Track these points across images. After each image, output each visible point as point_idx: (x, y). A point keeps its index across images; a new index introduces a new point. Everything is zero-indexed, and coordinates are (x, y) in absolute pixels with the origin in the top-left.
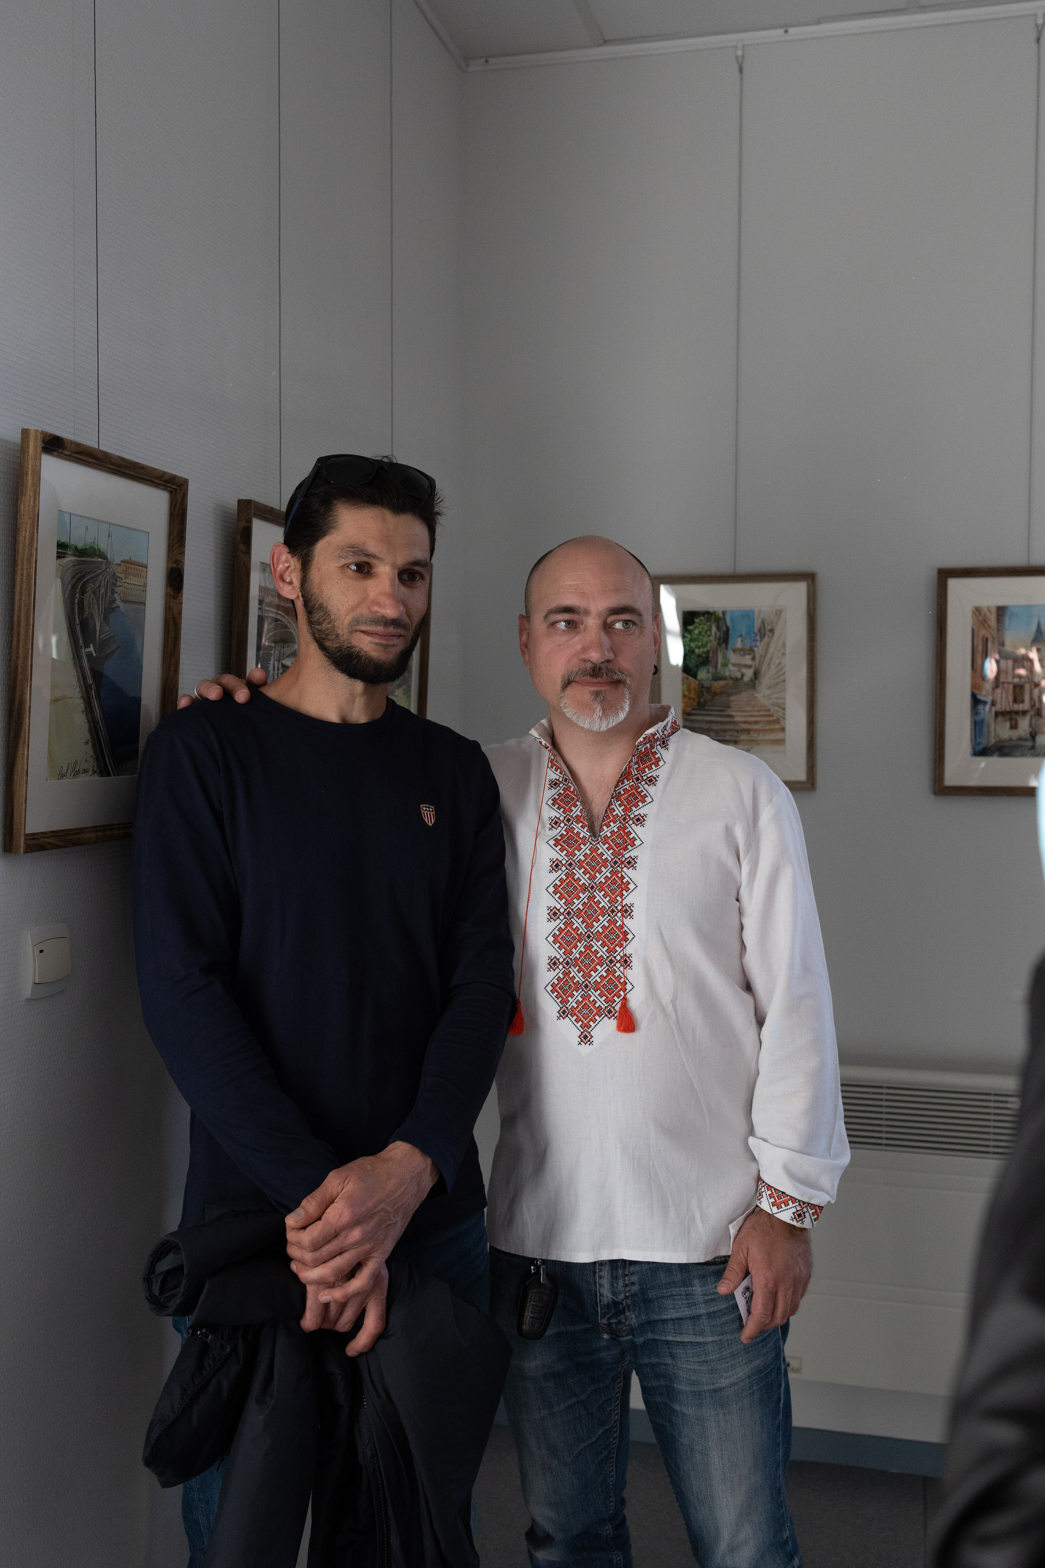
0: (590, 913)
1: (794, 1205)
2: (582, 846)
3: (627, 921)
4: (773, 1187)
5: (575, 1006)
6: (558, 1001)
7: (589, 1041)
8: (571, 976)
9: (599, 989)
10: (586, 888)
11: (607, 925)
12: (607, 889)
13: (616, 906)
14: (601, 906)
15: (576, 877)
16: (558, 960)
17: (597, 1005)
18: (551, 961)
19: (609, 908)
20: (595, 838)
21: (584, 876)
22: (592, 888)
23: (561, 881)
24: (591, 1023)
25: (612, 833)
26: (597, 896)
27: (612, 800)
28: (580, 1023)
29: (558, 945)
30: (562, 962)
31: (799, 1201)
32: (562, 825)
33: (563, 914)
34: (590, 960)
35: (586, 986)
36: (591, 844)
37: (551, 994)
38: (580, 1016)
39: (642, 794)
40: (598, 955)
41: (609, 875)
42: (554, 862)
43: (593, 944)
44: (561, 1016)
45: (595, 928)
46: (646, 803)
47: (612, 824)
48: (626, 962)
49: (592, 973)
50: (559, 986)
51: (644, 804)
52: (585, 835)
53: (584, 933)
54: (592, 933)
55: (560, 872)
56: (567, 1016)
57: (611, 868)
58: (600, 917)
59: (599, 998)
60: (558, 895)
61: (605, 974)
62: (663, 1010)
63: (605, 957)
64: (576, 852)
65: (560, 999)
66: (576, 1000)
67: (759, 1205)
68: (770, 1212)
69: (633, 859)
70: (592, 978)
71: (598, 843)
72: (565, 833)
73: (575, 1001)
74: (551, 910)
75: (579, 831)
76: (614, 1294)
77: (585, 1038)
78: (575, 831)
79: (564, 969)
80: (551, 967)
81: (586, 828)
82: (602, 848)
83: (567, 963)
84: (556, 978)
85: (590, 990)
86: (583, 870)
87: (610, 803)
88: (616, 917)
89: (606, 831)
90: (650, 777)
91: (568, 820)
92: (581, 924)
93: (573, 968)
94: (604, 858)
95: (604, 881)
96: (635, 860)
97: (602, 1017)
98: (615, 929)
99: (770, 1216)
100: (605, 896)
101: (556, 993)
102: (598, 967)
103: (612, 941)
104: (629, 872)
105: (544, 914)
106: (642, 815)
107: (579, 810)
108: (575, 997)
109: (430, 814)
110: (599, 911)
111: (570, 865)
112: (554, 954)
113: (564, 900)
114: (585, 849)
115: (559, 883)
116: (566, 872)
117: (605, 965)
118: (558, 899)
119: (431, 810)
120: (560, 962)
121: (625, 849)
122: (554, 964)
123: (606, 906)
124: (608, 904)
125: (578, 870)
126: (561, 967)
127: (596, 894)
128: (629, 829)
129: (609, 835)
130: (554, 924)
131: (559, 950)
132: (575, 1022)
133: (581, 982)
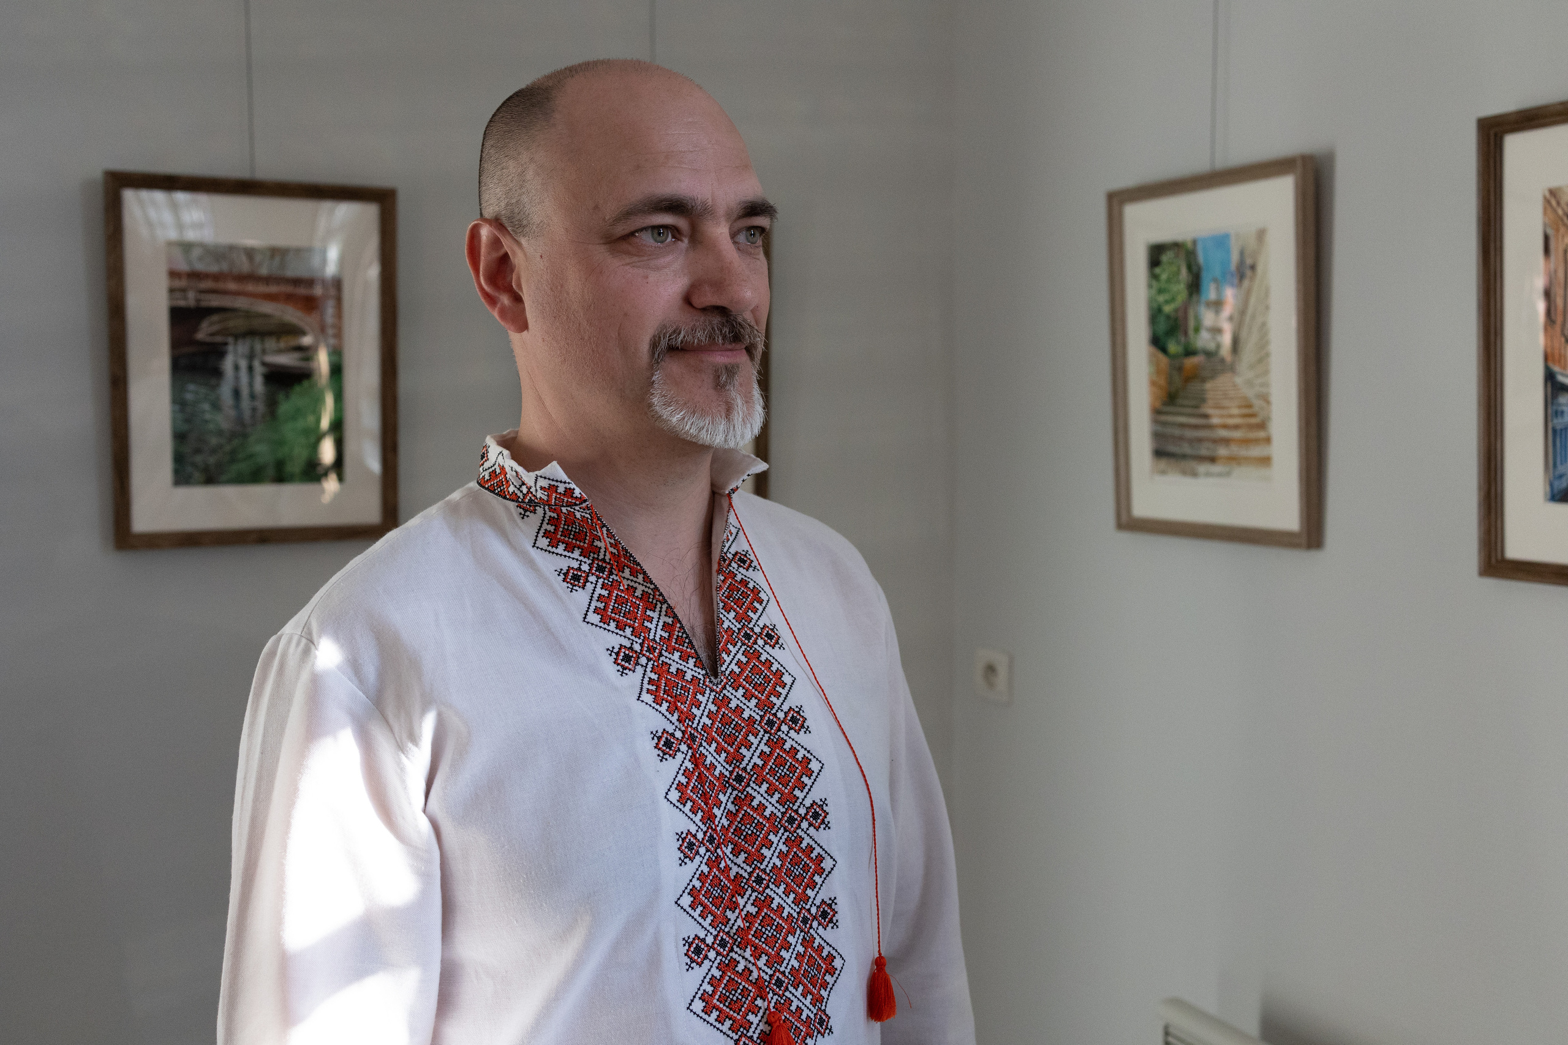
0: (750, 832)
2: (697, 698)
3: (819, 836)
6: (725, 1027)
9: (799, 982)
10: (727, 782)
11: (785, 849)
12: (771, 778)
13: (795, 808)
14: (767, 813)
15: (708, 762)
16: (703, 940)
18: (691, 945)
19: (783, 814)
20: (715, 678)
21: (717, 757)
22: (740, 779)
23: (687, 774)
25: (740, 664)
26: (755, 794)
29: (700, 909)
30: (713, 943)
32: (642, 661)
33: (702, 842)
34: (774, 927)
35: (778, 983)
36: (712, 690)
37: (706, 1016)
40: (785, 915)
41: (767, 750)
42: (660, 738)
43: (771, 893)
47: (730, 647)
48: (827, 914)
50: (717, 997)
51: (763, 605)
52: (694, 675)
54: (764, 871)
55: (679, 757)
57: (767, 736)
58: (771, 837)
59: (803, 999)
60: (688, 804)
61: (802, 950)
63: (799, 914)
64: (692, 712)
65: (729, 1023)
69: (797, 713)
70: (785, 965)
71: (726, 687)
72: (655, 675)
74: (684, 840)
75: (680, 667)
78: (673, 669)
79: (719, 958)
80: (692, 961)
81: (692, 661)
82: (735, 697)
83: (725, 944)
84: (707, 980)
85: (787, 988)
86: (715, 745)
88: (799, 831)
89: (729, 663)
90: (736, 553)
91: (652, 650)
92: (733, 858)
93: (739, 953)
94: (745, 715)
95: (760, 763)
96: (804, 711)
97: (814, 1038)
98: (800, 855)
100: (770, 792)
101: (715, 1014)
103: (799, 881)
104: (800, 739)
106: (770, 627)
107: (660, 627)
108: (761, 1011)
110: (767, 825)
111: (693, 737)
112: (693, 929)
113: (700, 814)
114: (706, 702)
115: (683, 781)
116: (688, 754)
117: (798, 931)
118: (688, 815)
120: (708, 945)
122: (698, 951)
123: (776, 811)
124: (780, 807)
125: (707, 747)
126: (712, 954)
127: (751, 791)
128: (765, 655)
129: (737, 669)
130: (690, 868)
131: (701, 921)
133: (767, 977)
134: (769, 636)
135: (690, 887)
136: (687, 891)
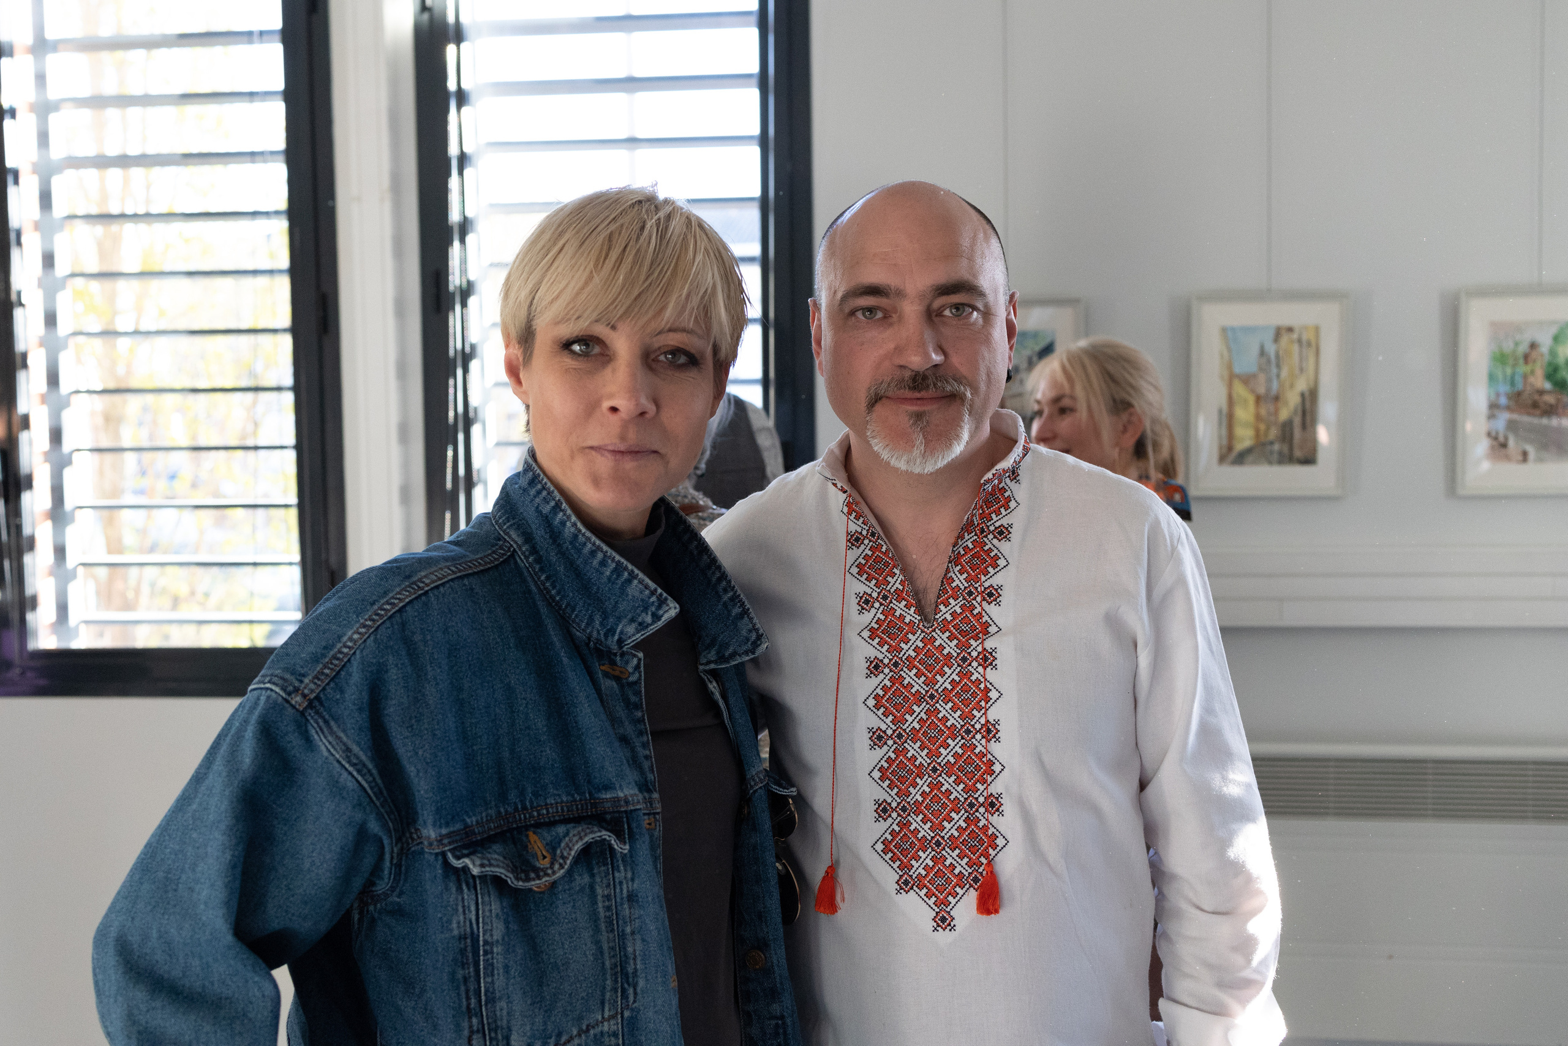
0: (933, 735)
2: (910, 636)
3: (994, 747)
5: (924, 873)
6: (895, 866)
7: (949, 925)
8: (912, 828)
9: (957, 847)
10: (922, 698)
11: (960, 751)
12: (956, 700)
13: (972, 723)
15: (906, 682)
16: (890, 804)
17: (956, 871)
18: (879, 806)
19: (962, 726)
20: (929, 623)
21: (916, 679)
22: (932, 697)
23: (885, 689)
24: (950, 898)
25: (954, 614)
26: (941, 709)
27: (950, 565)
28: (933, 899)
29: (887, 782)
30: (896, 807)
32: (877, 605)
33: (890, 737)
34: (940, 804)
35: (938, 844)
36: (923, 631)
37: (883, 855)
38: (933, 888)
39: (991, 555)
40: (952, 797)
41: (957, 679)
42: (871, 662)
43: (942, 780)
45: (943, 756)
46: (999, 568)
47: (951, 601)
48: (993, 805)
49: (945, 823)
50: (894, 844)
51: (996, 570)
52: (913, 619)
53: (925, 765)
54: (939, 764)
55: (881, 676)
57: (959, 668)
58: (949, 741)
59: (959, 860)
60: (882, 710)
61: (964, 825)
62: (1052, 870)
63: (962, 800)
64: (903, 645)
65: (898, 863)
66: (924, 864)
69: (990, 654)
70: (945, 831)
71: (934, 630)
72: (882, 617)
73: (922, 866)
74: (874, 733)
75: (903, 613)
77: (943, 921)
78: (897, 614)
79: (899, 818)
80: (880, 816)
81: (913, 609)
82: (941, 638)
83: (904, 809)
84: (889, 831)
85: (944, 849)
86: (914, 671)
87: (948, 571)
88: (973, 740)
89: (945, 613)
90: (1000, 526)
91: (885, 598)
92: (919, 750)
93: (914, 817)
94: (945, 652)
95: (950, 687)
96: (994, 654)
97: (965, 889)
98: (973, 757)
100: (954, 709)
101: (890, 855)
102: (953, 815)
103: (970, 776)
104: (986, 674)
105: (863, 740)
106: (996, 587)
107: (899, 581)
108: (922, 860)
110: (947, 732)
111: (896, 664)
112: (882, 796)
113: (891, 718)
114: (916, 640)
115: (881, 693)
116: (890, 675)
117: (963, 812)
118: (882, 717)
120: (892, 808)
121: (976, 638)
122: (885, 810)
123: (956, 723)
124: (961, 721)
125: (907, 672)
126: (894, 815)
127: (939, 707)
128: (979, 609)
129: (949, 618)
130: (879, 753)
131: (889, 791)
132: (925, 898)
133: (929, 838)
134: (990, 595)
135: (879, 766)
136: (877, 768)
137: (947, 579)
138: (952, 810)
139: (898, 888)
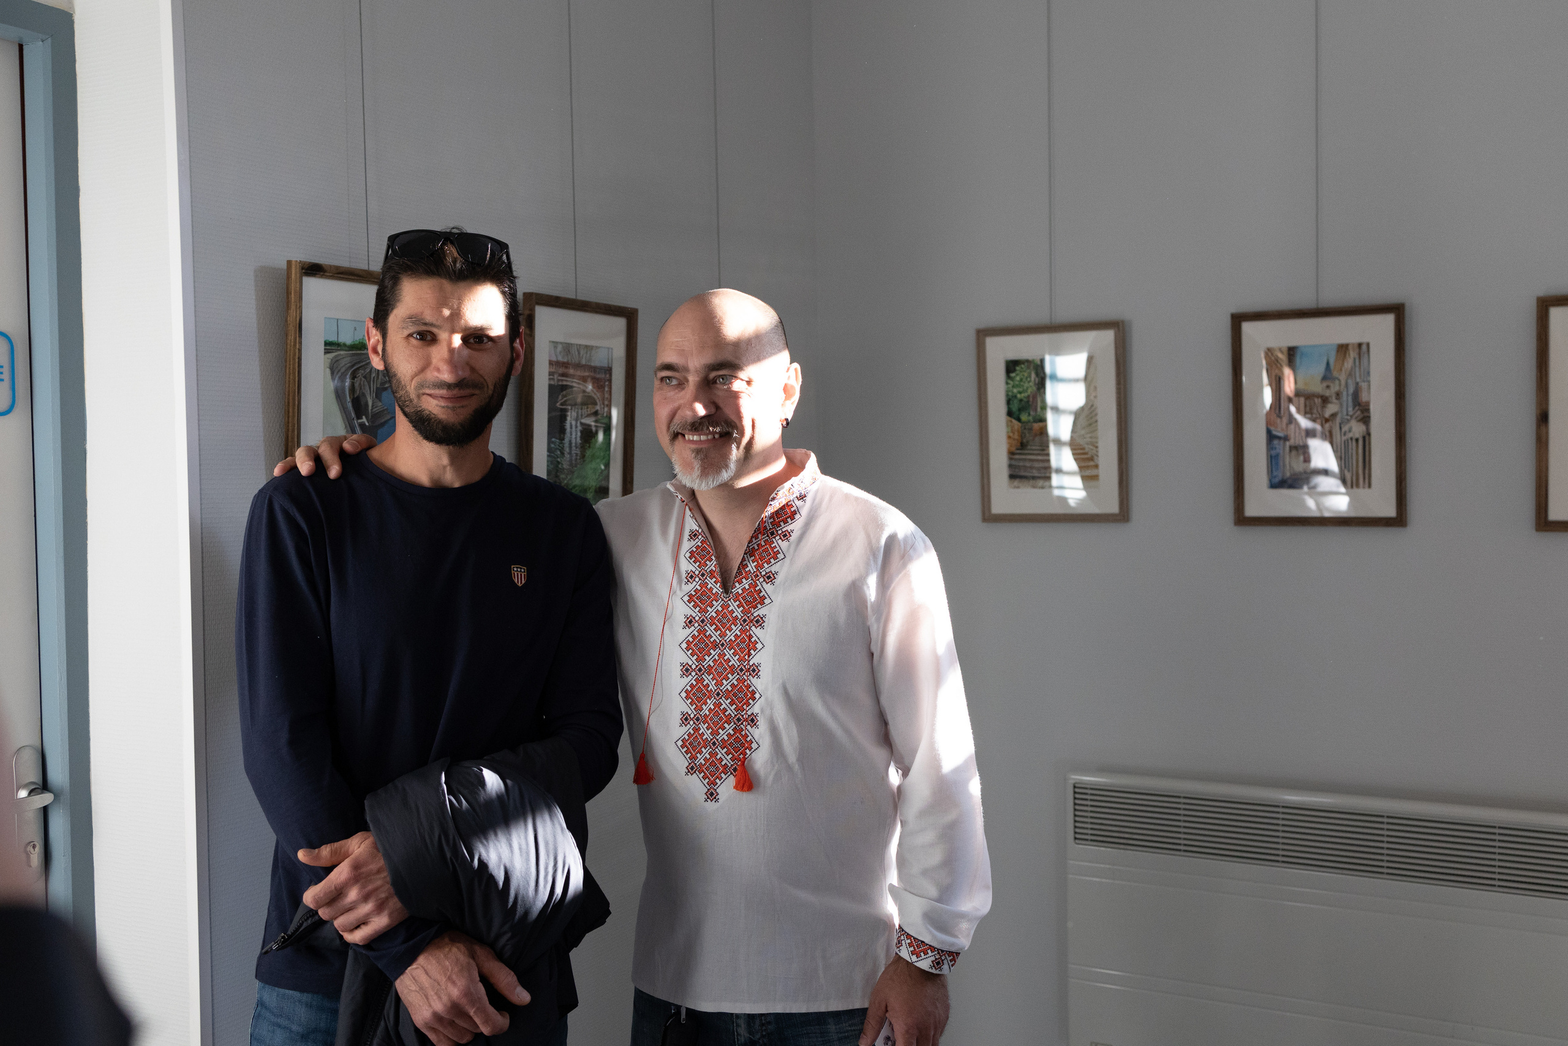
0: (720, 671)
1: (933, 954)
2: (714, 602)
3: (754, 681)
4: (912, 936)
5: (703, 762)
6: (687, 757)
7: (715, 798)
8: (700, 732)
9: (725, 747)
10: (716, 645)
11: (736, 683)
12: (736, 648)
13: (745, 664)
14: (730, 664)
15: (708, 634)
16: (689, 715)
17: (723, 763)
18: (684, 716)
19: (738, 666)
20: (727, 594)
21: (715, 632)
22: (723, 645)
23: (694, 637)
24: (717, 781)
25: (744, 590)
26: (727, 653)
27: (745, 556)
28: (707, 780)
29: (690, 700)
30: (693, 718)
31: (938, 950)
32: (697, 579)
33: (694, 670)
34: (718, 718)
35: (714, 744)
36: (722, 600)
37: (681, 749)
38: (708, 773)
39: (775, 550)
40: (727, 713)
41: (739, 634)
42: (688, 618)
43: (722, 702)
44: (689, 772)
45: (724, 686)
46: (778, 560)
47: (744, 580)
48: (753, 721)
49: (720, 731)
50: (688, 742)
51: (776, 561)
52: (718, 591)
53: (713, 690)
54: (721, 690)
55: (693, 628)
56: (695, 772)
57: (741, 626)
58: (730, 676)
59: (726, 756)
60: (691, 651)
61: (732, 733)
62: (789, 768)
63: (733, 715)
64: (709, 608)
65: (689, 755)
66: (704, 756)
67: (898, 952)
68: (910, 961)
69: (762, 618)
70: (719, 736)
71: (730, 600)
72: (699, 588)
73: (703, 758)
74: (684, 666)
75: (712, 586)
76: (750, 1033)
77: (712, 795)
78: (709, 587)
79: (694, 725)
80: (683, 723)
81: (719, 584)
82: (733, 605)
83: (698, 719)
84: (687, 733)
85: (717, 747)
86: (714, 626)
87: (743, 559)
88: (744, 676)
89: (738, 588)
90: (784, 531)
91: (703, 575)
92: (711, 680)
93: (703, 725)
94: (734, 615)
95: (733, 639)
96: (764, 619)
97: (727, 775)
98: (743, 688)
99: (910, 965)
100: (735, 654)
101: (685, 749)
102: (726, 725)
103: (741, 700)
104: (756, 631)
105: (677, 670)
106: (773, 573)
107: (713, 565)
108: (703, 754)
109: (521, 575)
110: (729, 669)
111: (703, 621)
112: (686, 709)
113: (695, 657)
114: (718, 605)
115: (691, 640)
116: (698, 628)
117: (732, 724)
118: (690, 656)
119: (523, 570)
120: (690, 718)
121: (755, 607)
122: (686, 719)
123: (735, 664)
124: (738, 662)
125: (709, 627)
126: (692, 723)
127: (726, 652)
128: (760, 587)
129: (740, 592)
130: (686, 680)
131: (690, 706)
132: (702, 779)
133: (709, 739)
134: (769, 577)
135: (685, 689)
136: (684, 690)
137: (743, 565)
138: (726, 722)
139: (687, 771)
